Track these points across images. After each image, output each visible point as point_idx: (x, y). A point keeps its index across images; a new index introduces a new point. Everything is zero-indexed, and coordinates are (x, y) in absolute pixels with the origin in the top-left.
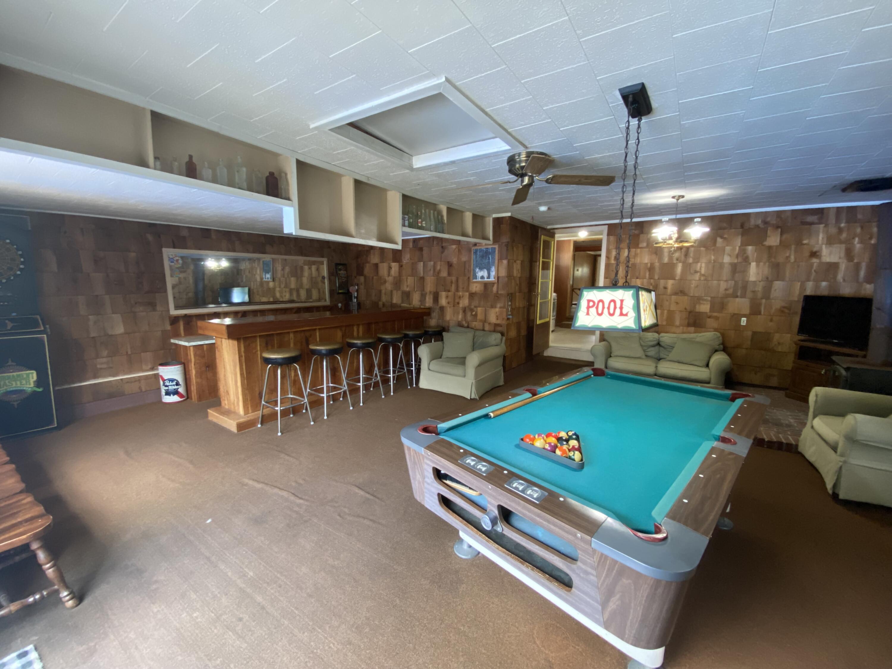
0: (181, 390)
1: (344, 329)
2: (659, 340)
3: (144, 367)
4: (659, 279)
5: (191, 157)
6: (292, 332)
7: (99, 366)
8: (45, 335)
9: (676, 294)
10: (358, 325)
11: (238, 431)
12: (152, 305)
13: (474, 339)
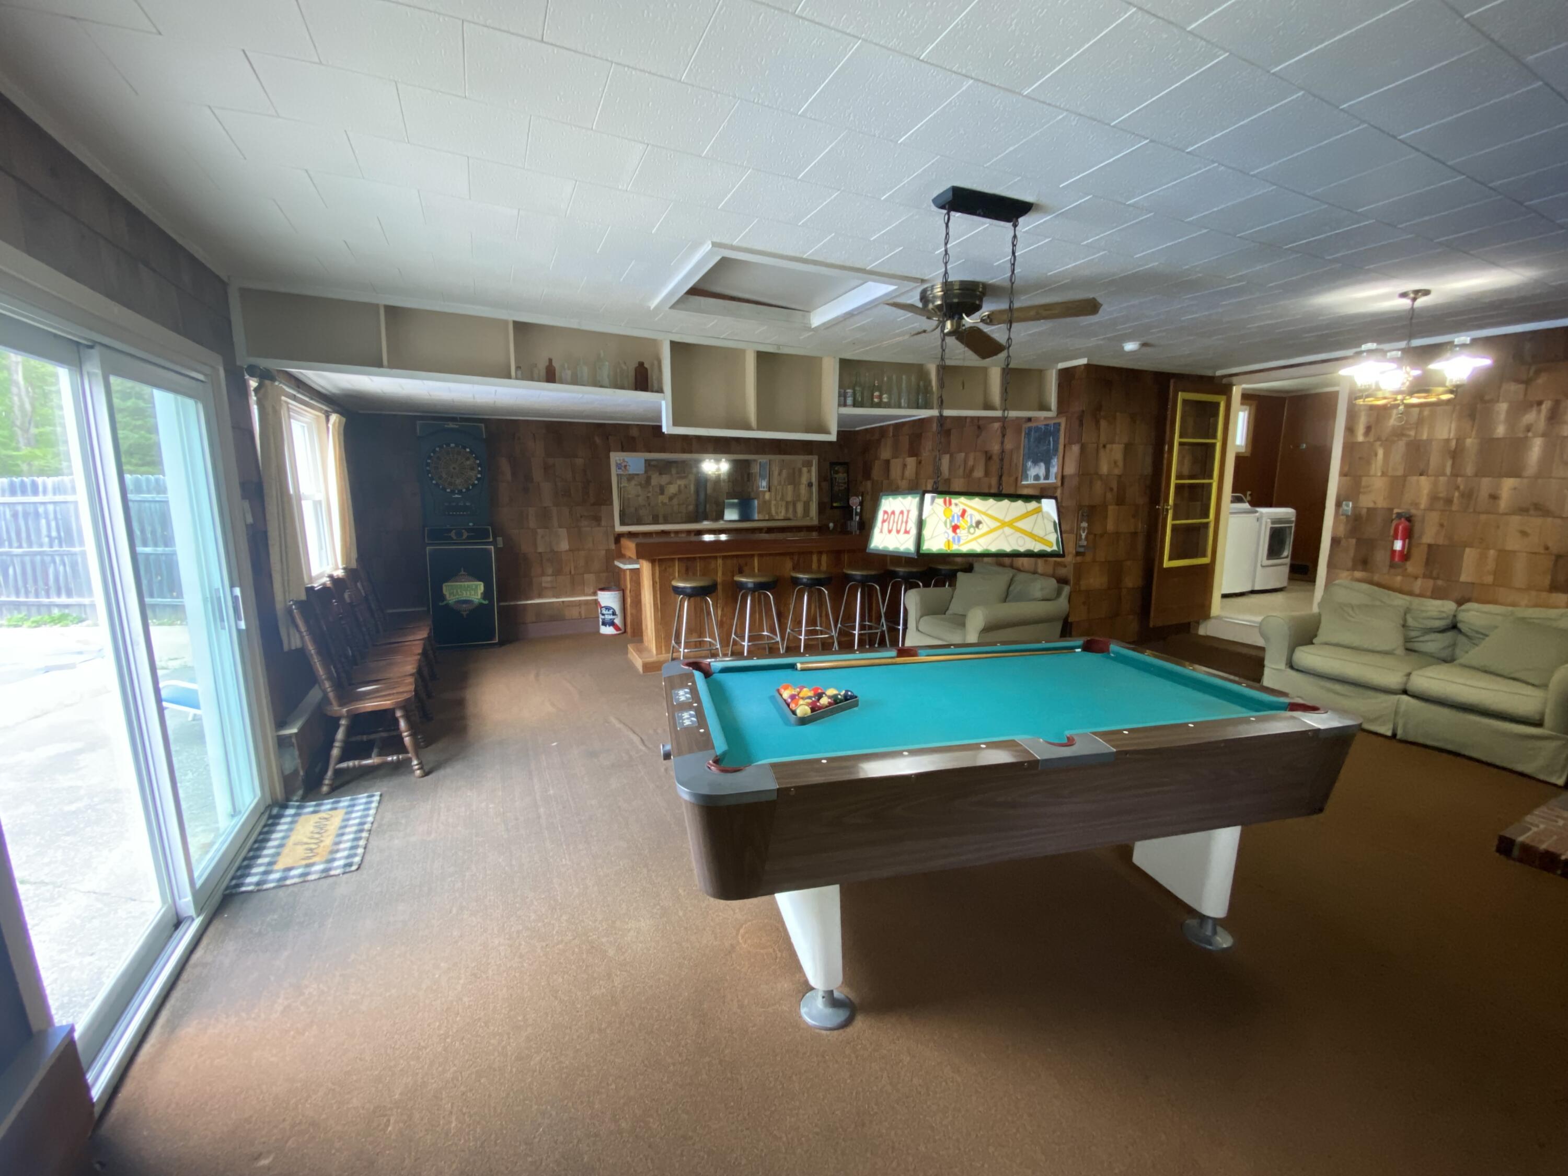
0: (618, 621)
1: (796, 558)
2: (1455, 616)
3: (586, 590)
4: (1476, 475)
5: (550, 360)
6: (720, 557)
7: (544, 585)
8: (492, 547)
9: (1523, 511)
10: (820, 553)
11: (644, 672)
12: (597, 519)
13: (1009, 586)
